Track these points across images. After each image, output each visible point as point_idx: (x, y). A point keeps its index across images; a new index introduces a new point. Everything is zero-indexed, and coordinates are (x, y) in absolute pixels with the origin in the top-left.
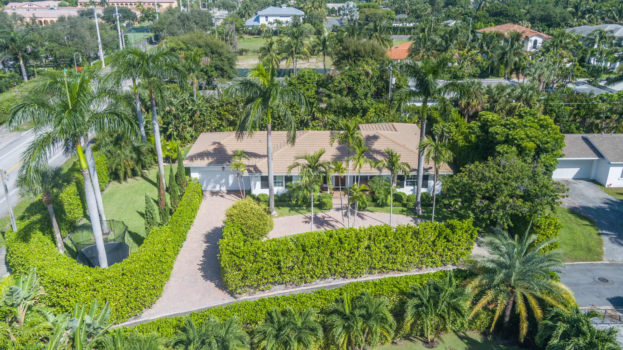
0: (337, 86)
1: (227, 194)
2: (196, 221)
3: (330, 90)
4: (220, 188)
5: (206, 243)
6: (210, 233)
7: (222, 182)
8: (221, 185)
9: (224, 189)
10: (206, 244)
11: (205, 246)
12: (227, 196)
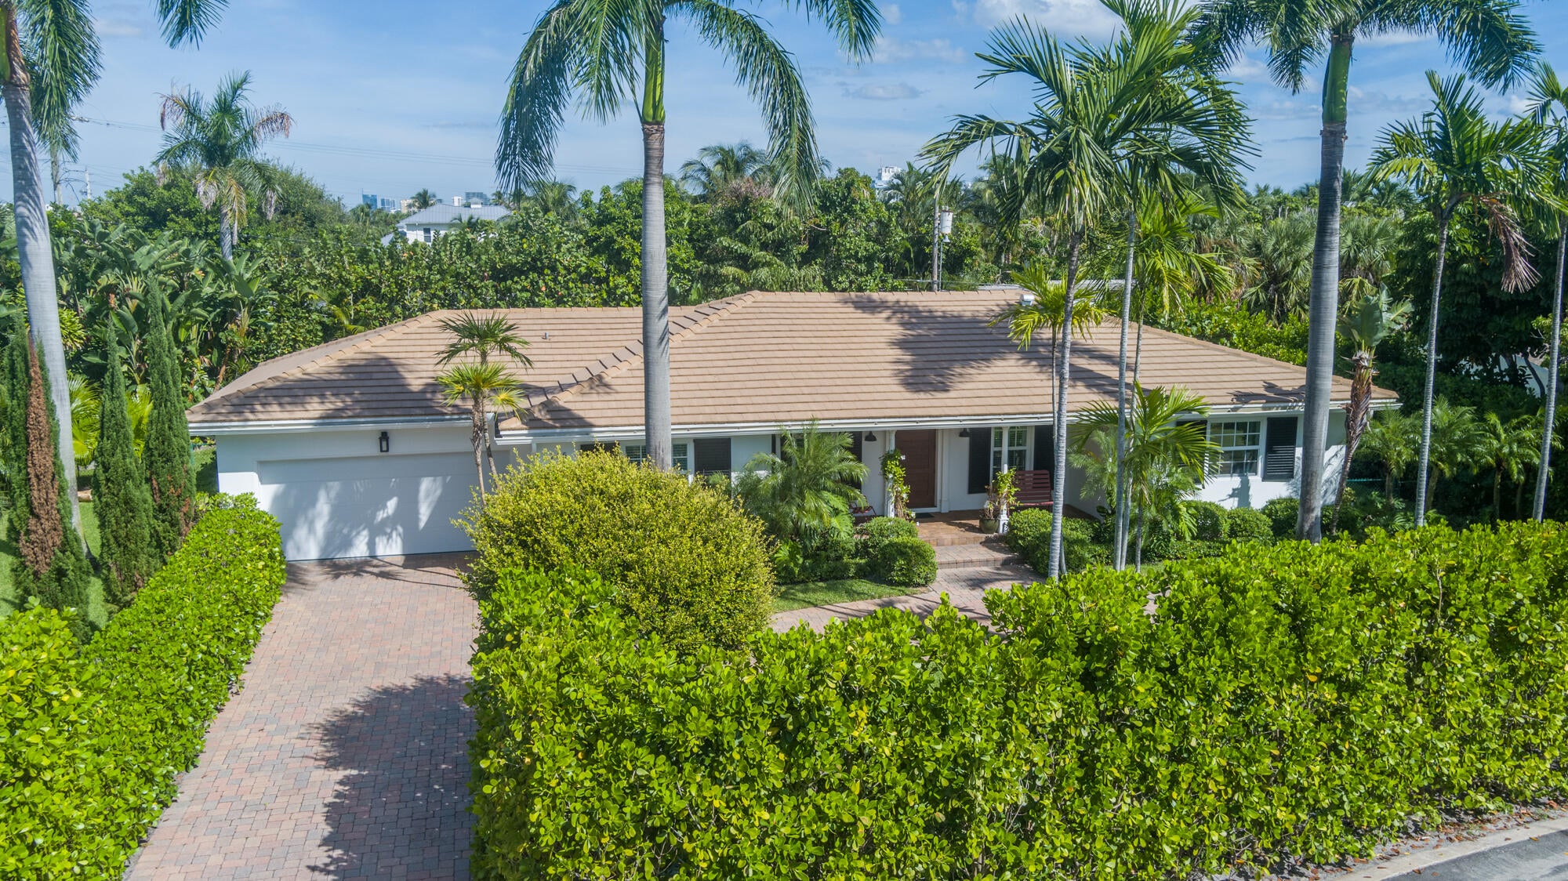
0: (770, 227)
1: (405, 566)
2: (255, 675)
3: (745, 240)
4: (371, 545)
5: (332, 764)
6: (351, 718)
7: (381, 515)
8: (377, 531)
9: (391, 549)
10: (340, 774)
11: (329, 782)
12: (410, 573)
